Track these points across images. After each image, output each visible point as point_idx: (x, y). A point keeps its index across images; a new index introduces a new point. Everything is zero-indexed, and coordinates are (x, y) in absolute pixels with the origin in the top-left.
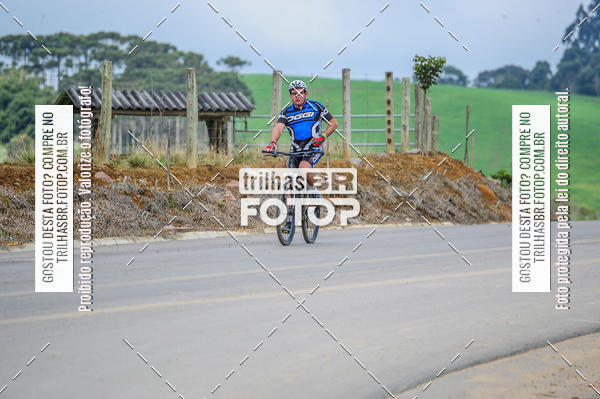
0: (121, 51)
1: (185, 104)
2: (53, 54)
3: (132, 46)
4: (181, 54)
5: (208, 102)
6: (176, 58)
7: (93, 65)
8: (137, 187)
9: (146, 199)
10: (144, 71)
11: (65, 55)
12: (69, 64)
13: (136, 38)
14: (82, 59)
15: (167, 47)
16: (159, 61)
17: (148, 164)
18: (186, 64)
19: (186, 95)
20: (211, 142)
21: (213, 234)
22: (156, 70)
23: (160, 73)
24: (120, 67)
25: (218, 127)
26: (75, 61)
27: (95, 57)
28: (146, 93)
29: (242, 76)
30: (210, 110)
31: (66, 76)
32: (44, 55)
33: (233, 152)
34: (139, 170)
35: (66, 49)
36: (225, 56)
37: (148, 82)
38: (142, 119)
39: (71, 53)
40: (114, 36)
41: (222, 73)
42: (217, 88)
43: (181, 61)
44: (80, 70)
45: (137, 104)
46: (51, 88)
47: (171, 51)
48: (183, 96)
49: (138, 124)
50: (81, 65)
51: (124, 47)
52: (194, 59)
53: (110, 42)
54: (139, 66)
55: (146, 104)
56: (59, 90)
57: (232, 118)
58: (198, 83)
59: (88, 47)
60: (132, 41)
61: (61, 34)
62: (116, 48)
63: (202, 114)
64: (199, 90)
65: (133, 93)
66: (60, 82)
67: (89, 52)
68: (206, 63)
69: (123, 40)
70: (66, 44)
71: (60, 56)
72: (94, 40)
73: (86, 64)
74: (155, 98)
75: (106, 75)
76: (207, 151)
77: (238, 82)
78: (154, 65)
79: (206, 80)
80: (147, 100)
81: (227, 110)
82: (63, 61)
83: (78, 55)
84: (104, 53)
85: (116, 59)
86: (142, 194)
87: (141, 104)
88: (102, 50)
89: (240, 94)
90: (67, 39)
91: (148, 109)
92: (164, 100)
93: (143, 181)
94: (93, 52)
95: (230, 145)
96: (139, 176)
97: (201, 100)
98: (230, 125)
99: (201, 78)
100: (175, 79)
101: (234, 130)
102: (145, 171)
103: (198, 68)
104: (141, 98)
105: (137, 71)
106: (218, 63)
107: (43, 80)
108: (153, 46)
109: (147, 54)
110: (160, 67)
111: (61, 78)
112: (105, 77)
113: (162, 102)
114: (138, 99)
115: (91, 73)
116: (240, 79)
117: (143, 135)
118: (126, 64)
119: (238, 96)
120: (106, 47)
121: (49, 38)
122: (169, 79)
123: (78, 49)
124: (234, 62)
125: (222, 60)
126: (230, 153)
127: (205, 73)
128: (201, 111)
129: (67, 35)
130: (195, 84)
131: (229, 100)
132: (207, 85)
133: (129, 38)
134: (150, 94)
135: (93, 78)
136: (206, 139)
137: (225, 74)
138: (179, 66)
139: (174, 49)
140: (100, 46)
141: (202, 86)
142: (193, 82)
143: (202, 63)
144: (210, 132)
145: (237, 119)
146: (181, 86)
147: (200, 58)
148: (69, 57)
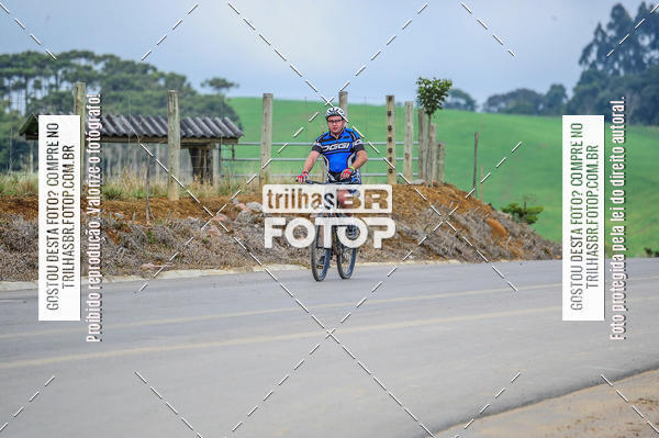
0: (96, 72)
1: (166, 130)
2: (20, 75)
3: (108, 66)
4: (162, 75)
5: (192, 128)
6: (156, 80)
7: (65, 87)
8: (112, 221)
9: (123, 234)
10: (121, 93)
11: (33, 76)
12: (38, 86)
13: (112, 57)
14: (53, 80)
15: (146, 68)
16: (137, 83)
17: (124, 196)
18: (166, 86)
19: (166, 120)
20: (195, 172)
21: (197, 273)
22: (133, 92)
23: (138, 96)
24: (95, 89)
25: (203, 155)
26: (45, 82)
27: (66, 78)
28: (123, 118)
29: (229, 100)
30: (194, 137)
31: (34, 99)
32: (9, 76)
33: (219, 183)
34: (115, 202)
35: (34, 69)
36: (210, 78)
37: (126, 105)
38: (119, 147)
39: (40, 74)
40: (87, 55)
41: (207, 97)
42: (201, 112)
43: (162, 82)
44: (50, 92)
45: (113, 130)
46: (18, 112)
47: (150, 72)
48: (164, 122)
49: (114, 151)
50: (51, 86)
51: (99, 68)
52: (176, 81)
53: (83, 62)
54: (115, 88)
55: (123, 130)
56: (27, 115)
57: (217, 145)
58: (180, 107)
59: (59, 67)
60: (108, 61)
61: (29, 53)
62: (89, 68)
63: (185, 141)
64: (181, 114)
65: (109, 118)
66: (28, 106)
67: (60, 72)
68: (189, 85)
69: (98, 60)
70: (35, 63)
71: (27, 77)
72: (66, 59)
73: (57, 86)
74: (132, 123)
75: (79, 98)
76: (190, 181)
77: (224, 106)
78: (132, 87)
79: (190, 104)
80: (124, 126)
81: (212, 137)
82: (31, 82)
83: (47, 76)
84: (76, 73)
85: (90, 80)
86: (119, 228)
87: (118, 130)
88: (75, 70)
89: (227, 118)
90: (35, 58)
91: (125, 136)
92: (143, 125)
93: (119, 215)
94: (65, 72)
95: (216, 175)
96: (115, 209)
97: (184, 125)
98: (215, 153)
99: (183, 101)
100: (156, 103)
101: (220, 159)
102: (122, 203)
103: (180, 90)
104: (117, 122)
105: (113, 93)
106: (202, 85)
107: (9, 104)
108: (130, 67)
109: (124, 75)
110: (139, 89)
111: (29, 101)
112: (78, 101)
113: (141, 128)
114: (113, 124)
115: (63, 95)
116: (226, 102)
117: (119, 164)
118: (101, 85)
119: (224, 121)
120: (78, 67)
121: (15, 57)
122: (149, 103)
123: (48, 69)
124: (220, 84)
125: (207, 81)
126: (216, 185)
127: (189, 96)
128: (183, 137)
129: (36, 54)
130: (177, 108)
131: (214, 126)
132: (190, 109)
133: (105, 57)
134: (128, 118)
135: (64, 101)
136: (190, 168)
137: (211, 96)
138: (159, 88)
139: (154, 69)
140: (72, 66)
141: (185, 110)
142: (174, 106)
143: (185, 85)
144: (194, 161)
145: (223, 147)
146: (162, 110)
147: (183, 79)
148: (38, 78)
